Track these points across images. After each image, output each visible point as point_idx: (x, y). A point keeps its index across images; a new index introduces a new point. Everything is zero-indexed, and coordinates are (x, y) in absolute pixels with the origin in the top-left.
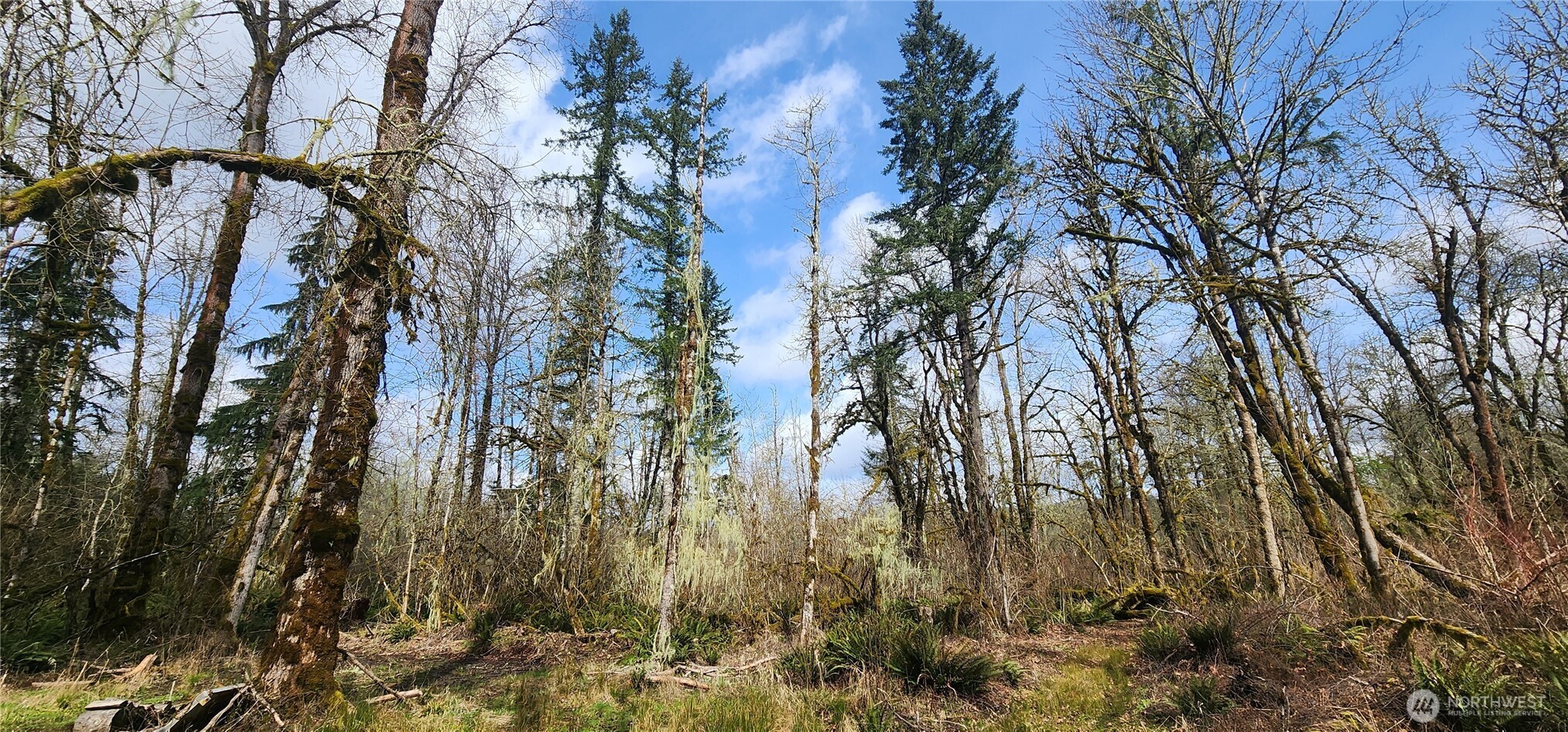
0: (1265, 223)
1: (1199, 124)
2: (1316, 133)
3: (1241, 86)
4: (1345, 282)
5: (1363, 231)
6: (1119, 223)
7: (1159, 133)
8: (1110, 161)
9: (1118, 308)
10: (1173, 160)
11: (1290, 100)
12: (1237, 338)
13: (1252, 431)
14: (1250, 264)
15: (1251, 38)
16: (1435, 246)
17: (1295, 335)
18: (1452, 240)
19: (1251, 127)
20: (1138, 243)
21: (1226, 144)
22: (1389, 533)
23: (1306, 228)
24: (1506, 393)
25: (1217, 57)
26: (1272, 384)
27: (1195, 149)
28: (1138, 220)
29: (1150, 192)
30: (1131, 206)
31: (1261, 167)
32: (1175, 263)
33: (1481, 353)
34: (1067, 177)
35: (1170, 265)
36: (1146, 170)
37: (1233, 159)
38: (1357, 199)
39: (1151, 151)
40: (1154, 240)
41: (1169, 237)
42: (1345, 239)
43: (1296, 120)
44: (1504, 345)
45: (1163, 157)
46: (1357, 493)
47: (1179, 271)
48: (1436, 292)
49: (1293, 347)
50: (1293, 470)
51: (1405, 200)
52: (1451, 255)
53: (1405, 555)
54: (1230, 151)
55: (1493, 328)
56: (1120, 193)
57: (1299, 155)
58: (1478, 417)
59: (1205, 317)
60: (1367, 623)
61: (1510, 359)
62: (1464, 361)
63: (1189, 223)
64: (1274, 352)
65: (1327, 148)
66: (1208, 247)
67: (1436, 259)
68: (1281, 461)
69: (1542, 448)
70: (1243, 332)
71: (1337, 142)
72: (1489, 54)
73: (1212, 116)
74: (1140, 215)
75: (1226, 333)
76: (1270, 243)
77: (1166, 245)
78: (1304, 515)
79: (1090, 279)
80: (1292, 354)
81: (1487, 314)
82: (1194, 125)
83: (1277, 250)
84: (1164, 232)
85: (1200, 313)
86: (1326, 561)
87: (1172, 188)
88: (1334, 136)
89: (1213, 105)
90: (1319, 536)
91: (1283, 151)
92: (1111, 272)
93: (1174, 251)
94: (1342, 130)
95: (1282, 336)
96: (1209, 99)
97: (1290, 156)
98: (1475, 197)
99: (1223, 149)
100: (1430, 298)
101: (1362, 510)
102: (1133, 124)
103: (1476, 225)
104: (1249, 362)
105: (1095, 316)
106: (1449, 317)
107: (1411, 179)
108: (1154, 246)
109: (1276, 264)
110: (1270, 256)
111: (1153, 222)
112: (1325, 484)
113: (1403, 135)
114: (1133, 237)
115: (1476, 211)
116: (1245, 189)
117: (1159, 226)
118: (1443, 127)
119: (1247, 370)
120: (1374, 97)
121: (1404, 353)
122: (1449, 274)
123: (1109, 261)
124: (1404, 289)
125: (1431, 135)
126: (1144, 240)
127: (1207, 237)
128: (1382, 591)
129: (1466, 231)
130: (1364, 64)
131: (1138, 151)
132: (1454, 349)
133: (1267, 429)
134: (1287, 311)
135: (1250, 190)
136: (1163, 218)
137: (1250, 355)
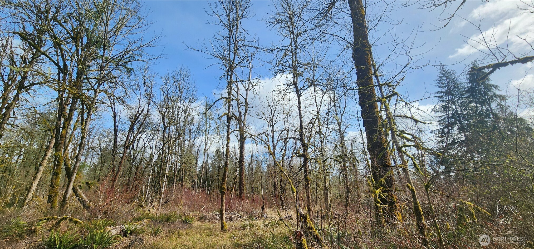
0: (100, 81)
1: (100, 38)
2: (129, 66)
3: (119, 38)
4: (113, 110)
5: (125, 99)
6: (48, 47)
7: (86, 30)
8: (60, 24)
9: (24, 78)
10: (85, 42)
11: (128, 52)
12: (67, 112)
13: (52, 145)
14: (88, 90)
15: (130, 28)
16: (138, 111)
17: (87, 118)
18: (142, 112)
19: (114, 51)
20: (50, 59)
21: (104, 50)
22: (78, 188)
23: (113, 89)
24: (132, 153)
25: (118, 24)
26: (70, 132)
27: (94, 44)
28: (57, 52)
29: (69, 46)
30: (57, 45)
31: (110, 64)
32: (62, 75)
33: (132, 142)
34: (37, 15)
35: (59, 74)
36: (72, 37)
37: (103, 56)
38: (129, 89)
39: (78, 33)
40: (58, 63)
41: (65, 65)
42: (120, 98)
43: (127, 58)
44: (138, 141)
45: (82, 39)
46: (75, 174)
47: (61, 78)
48: (132, 123)
49: (84, 122)
50: (58, 162)
51: (139, 96)
52: (140, 115)
53: (78, 195)
54: (104, 53)
55: (138, 136)
56: (55, 37)
57: (122, 68)
58: (122, 158)
59: (60, 99)
60: (48, 219)
61: (137, 145)
62: (127, 143)
63: (76, 65)
64: (77, 121)
65: (129, 71)
66: (77, 77)
67: (136, 114)
68: (56, 159)
69: (131, 169)
70: (71, 110)
71: (132, 71)
72: (170, 75)
73: (105, 39)
74: (59, 51)
75: (65, 108)
76: (98, 87)
77: (62, 67)
78: (52, 179)
79: (17, 59)
80: (82, 124)
81: (139, 132)
82: (98, 37)
83: (98, 90)
84: (65, 62)
85: (59, 97)
86: (50, 196)
87: (77, 50)
88: (132, 69)
89: (108, 36)
90: (53, 187)
91: (118, 64)
92: (31, 63)
93: (63, 70)
94: (135, 69)
95: (82, 117)
96: (108, 33)
97: (119, 66)
98: (152, 104)
99: (102, 51)
100: (130, 123)
101: (73, 180)
102: (78, 19)
103: (148, 111)
104: (67, 121)
105: (9, 75)
106: (131, 129)
107: (143, 92)
108: (57, 64)
109: (95, 94)
110: (95, 91)
111: (62, 55)
112: (67, 169)
113: (147, 81)
114: (50, 56)
115: (150, 107)
116: (101, 67)
117: (64, 59)
118: (156, 85)
119: (64, 123)
120: (148, 68)
121: (116, 135)
122: (137, 119)
123: (33, 58)
124: (126, 119)
125: (152, 85)
126: (54, 60)
127: (80, 74)
128: (63, 207)
129: (145, 111)
130: (148, 58)
131: (74, 29)
132: (127, 139)
133: (58, 146)
134: (89, 110)
135: (102, 68)
136: (68, 58)
137: (69, 119)
